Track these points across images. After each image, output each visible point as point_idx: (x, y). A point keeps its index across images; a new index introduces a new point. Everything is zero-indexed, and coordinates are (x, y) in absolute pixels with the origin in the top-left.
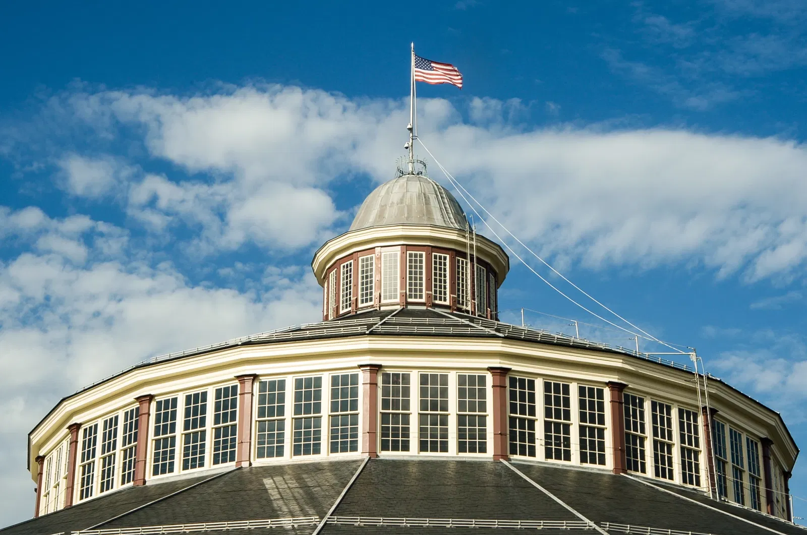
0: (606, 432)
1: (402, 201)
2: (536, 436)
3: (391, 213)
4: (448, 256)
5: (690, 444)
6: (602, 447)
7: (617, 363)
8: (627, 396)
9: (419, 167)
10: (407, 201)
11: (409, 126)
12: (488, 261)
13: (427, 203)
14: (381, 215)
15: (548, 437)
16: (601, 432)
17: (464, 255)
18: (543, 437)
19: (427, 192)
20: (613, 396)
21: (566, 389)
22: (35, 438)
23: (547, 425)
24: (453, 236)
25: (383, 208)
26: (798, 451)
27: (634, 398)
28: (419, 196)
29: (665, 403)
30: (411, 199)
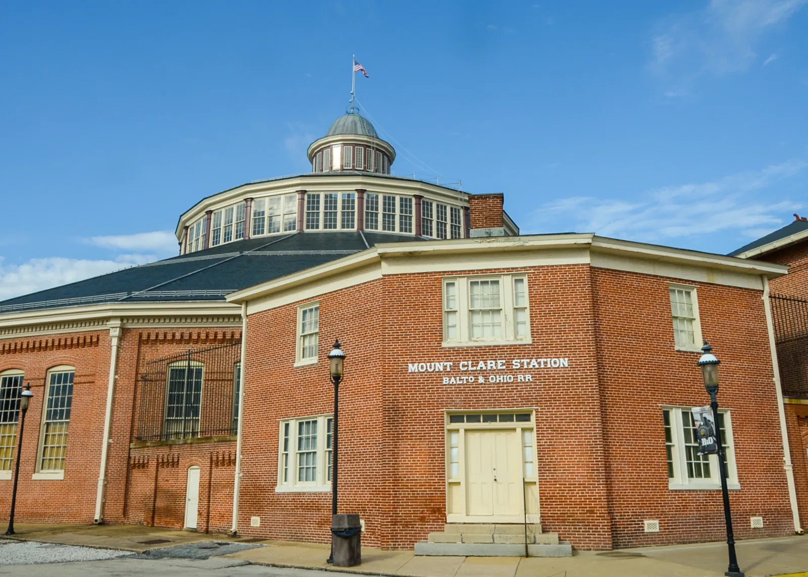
0: (413, 218)
1: (344, 124)
2: (379, 220)
3: (339, 130)
4: (363, 148)
5: (456, 223)
6: (410, 225)
7: (418, 186)
8: (423, 202)
9: (356, 110)
10: (346, 125)
11: (351, 92)
12: (383, 150)
13: (356, 124)
14: (334, 132)
15: (384, 221)
16: (410, 218)
17: (369, 147)
18: (382, 221)
19: (356, 121)
20: (416, 201)
21: (394, 199)
22: (184, 218)
23: (384, 215)
24: (365, 139)
25: (336, 128)
26: (519, 229)
27: (427, 203)
28: (352, 122)
29: (444, 204)
30: (348, 123)
